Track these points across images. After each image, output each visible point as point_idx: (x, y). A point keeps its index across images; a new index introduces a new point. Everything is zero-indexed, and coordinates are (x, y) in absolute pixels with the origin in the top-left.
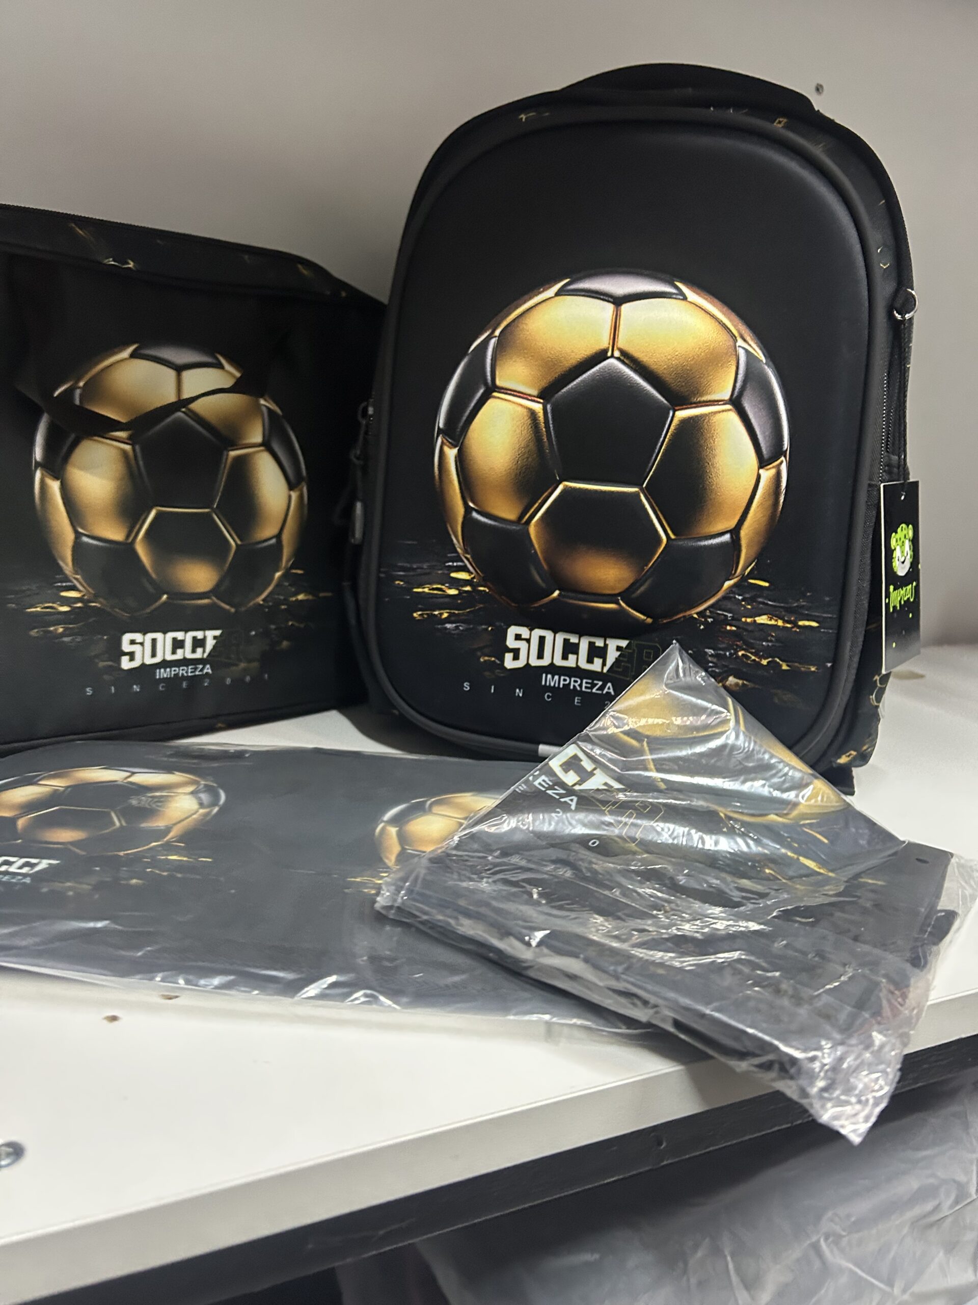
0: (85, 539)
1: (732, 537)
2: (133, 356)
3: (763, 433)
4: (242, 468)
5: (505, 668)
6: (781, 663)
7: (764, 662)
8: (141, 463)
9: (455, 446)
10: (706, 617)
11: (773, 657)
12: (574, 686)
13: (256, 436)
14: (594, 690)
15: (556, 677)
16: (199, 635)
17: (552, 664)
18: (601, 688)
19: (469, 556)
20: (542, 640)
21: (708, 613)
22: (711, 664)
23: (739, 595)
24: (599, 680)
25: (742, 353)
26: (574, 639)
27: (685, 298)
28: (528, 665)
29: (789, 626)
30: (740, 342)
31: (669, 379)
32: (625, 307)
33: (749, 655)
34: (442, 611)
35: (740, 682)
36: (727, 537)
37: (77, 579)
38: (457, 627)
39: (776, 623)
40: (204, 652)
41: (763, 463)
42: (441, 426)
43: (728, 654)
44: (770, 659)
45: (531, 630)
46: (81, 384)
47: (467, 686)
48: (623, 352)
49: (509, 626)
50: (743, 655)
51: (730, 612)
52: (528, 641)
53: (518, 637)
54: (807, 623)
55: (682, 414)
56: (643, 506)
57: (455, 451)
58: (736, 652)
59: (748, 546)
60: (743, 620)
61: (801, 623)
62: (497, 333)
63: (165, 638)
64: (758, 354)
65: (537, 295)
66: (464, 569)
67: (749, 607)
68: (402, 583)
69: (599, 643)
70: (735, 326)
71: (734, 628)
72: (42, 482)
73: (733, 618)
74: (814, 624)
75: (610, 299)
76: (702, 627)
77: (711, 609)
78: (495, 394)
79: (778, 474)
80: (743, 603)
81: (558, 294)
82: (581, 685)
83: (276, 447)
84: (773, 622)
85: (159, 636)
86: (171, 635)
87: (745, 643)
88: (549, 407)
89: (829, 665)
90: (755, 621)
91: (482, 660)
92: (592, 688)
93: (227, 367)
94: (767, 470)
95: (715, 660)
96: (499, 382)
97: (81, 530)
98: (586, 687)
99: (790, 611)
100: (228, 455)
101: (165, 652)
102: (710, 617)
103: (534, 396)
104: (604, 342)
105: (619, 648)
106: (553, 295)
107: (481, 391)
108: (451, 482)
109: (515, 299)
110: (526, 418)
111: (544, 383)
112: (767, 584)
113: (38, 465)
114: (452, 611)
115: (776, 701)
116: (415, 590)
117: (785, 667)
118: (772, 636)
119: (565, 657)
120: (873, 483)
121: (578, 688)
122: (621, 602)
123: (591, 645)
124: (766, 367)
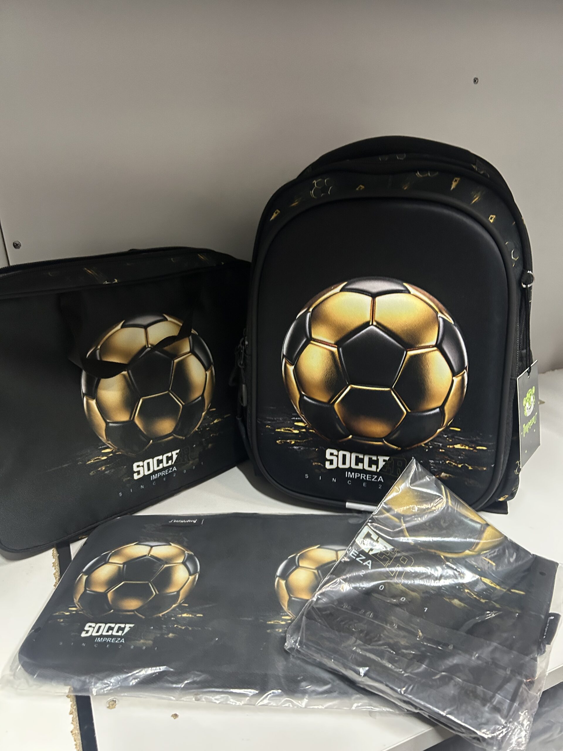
0: (111, 425)
1: (440, 410)
2: (122, 327)
3: (454, 360)
4: (182, 366)
5: (326, 469)
6: (468, 466)
7: (460, 466)
8: (132, 378)
9: (293, 365)
10: (429, 446)
11: (464, 463)
12: (362, 478)
13: (187, 348)
14: (373, 480)
15: (353, 473)
16: (169, 454)
17: (350, 467)
18: (377, 479)
19: (303, 416)
20: (344, 456)
21: (429, 444)
22: (432, 467)
23: (446, 435)
24: (376, 475)
25: (441, 320)
26: (361, 456)
27: (409, 293)
28: (338, 467)
29: (471, 449)
30: (440, 314)
31: (403, 336)
32: (378, 299)
33: (452, 463)
34: (291, 440)
35: (448, 475)
36: (438, 410)
37: (109, 443)
38: (299, 449)
39: (465, 448)
40: (172, 461)
41: (454, 374)
42: (284, 353)
43: (441, 462)
44: (462, 465)
45: (338, 451)
46: (99, 347)
47: (307, 476)
48: (377, 323)
49: (327, 449)
50: (448, 463)
51: (441, 443)
52: (337, 456)
53: (332, 454)
54: (481, 448)
55: (411, 353)
56: (393, 397)
57: (293, 367)
58: (445, 461)
59: (448, 414)
60: (448, 446)
61: (478, 448)
62: (311, 310)
63: (153, 460)
64: (450, 320)
65: (330, 291)
66: (301, 421)
67: (451, 440)
68: (269, 427)
69: (374, 458)
70: (437, 306)
71: (443, 451)
72: (88, 403)
73: (442, 446)
74: (485, 448)
75: (369, 294)
76: (427, 450)
77: (431, 442)
78: (312, 342)
79: (463, 379)
80: (448, 439)
81: (342, 290)
82: (366, 477)
83: (197, 352)
84: (463, 447)
85: (150, 460)
86: (156, 459)
87: (449, 457)
88: (340, 349)
89: (493, 466)
90: (454, 447)
91: (314, 464)
92: (372, 479)
93: (169, 319)
94: (457, 377)
95: (434, 465)
96: (313, 336)
97: (108, 421)
98: (369, 478)
99: (472, 442)
100: (174, 362)
101: (154, 467)
102: (431, 446)
103: (333, 344)
104: (367, 318)
105: (384, 461)
106: (339, 291)
107: (304, 340)
108: (292, 381)
109: (320, 291)
110: (329, 355)
111: (337, 338)
112: (459, 430)
113: (84, 395)
114: (297, 441)
115: (466, 483)
116: (277, 430)
117: (470, 468)
118: (463, 454)
119: (357, 464)
120: (513, 378)
121: (365, 479)
122: (385, 442)
123: (370, 459)
124: (454, 327)
